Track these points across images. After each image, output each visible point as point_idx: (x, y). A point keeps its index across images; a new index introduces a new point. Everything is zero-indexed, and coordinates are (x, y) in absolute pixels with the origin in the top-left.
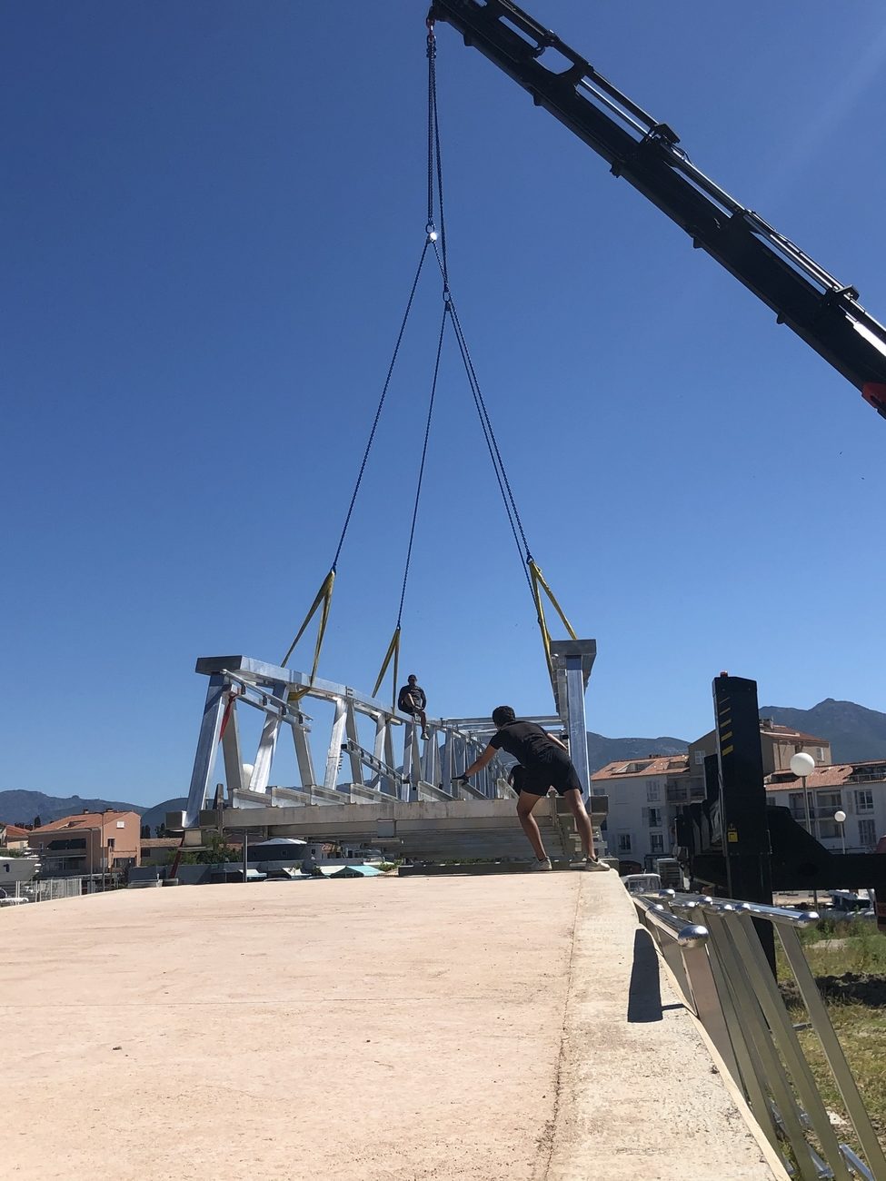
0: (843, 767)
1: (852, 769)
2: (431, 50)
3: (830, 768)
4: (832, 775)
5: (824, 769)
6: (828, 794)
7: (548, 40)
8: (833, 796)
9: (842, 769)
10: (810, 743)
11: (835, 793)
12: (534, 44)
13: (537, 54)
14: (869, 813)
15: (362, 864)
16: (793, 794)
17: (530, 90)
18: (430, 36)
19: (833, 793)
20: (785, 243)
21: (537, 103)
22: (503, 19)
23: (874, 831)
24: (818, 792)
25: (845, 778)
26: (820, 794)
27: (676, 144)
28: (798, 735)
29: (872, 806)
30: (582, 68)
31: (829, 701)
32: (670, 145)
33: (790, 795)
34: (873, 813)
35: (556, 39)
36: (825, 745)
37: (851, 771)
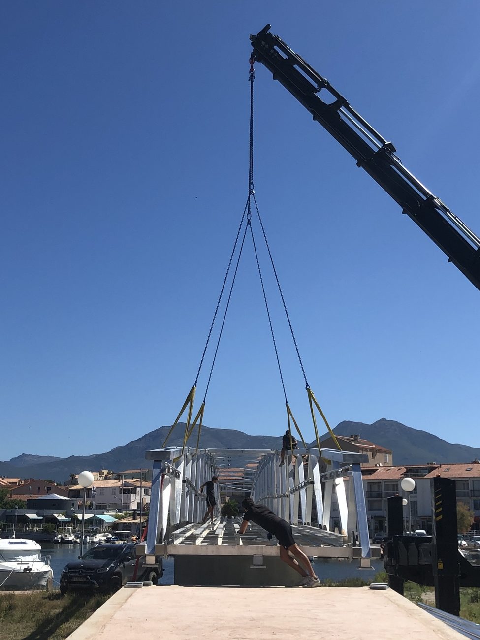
0: (400, 468)
1: (405, 469)
2: (252, 78)
3: (392, 468)
4: (393, 472)
5: (389, 468)
6: (390, 484)
7: (323, 84)
8: (394, 485)
9: (400, 469)
10: (381, 452)
11: (395, 483)
12: (315, 85)
13: (317, 91)
14: (415, 497)
15: (103, 514)
16: (370, 483)
17: (312, 112)
18: (252, 69)
19: (393, 483)
20: (455, 218)
21: (314, 119)
22: (296, 66)
23: (417, 508)
24: (385, 482)
25: (401, 475)
26: (386, 483)
27: (394, 153)
28: (374, 446)
29: (416, 493)
30: (341, 102)
31: (383, 420)
32: (390, 153)
33: (368, 483)
34: (417, 497)
35: (328, 83)
36: (389, 453)
37: (405, 470)
